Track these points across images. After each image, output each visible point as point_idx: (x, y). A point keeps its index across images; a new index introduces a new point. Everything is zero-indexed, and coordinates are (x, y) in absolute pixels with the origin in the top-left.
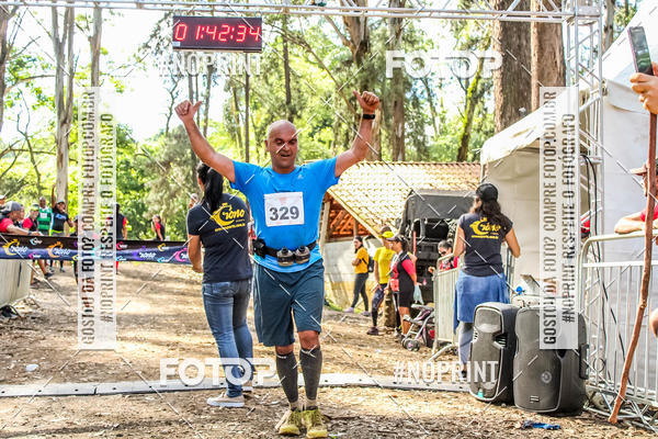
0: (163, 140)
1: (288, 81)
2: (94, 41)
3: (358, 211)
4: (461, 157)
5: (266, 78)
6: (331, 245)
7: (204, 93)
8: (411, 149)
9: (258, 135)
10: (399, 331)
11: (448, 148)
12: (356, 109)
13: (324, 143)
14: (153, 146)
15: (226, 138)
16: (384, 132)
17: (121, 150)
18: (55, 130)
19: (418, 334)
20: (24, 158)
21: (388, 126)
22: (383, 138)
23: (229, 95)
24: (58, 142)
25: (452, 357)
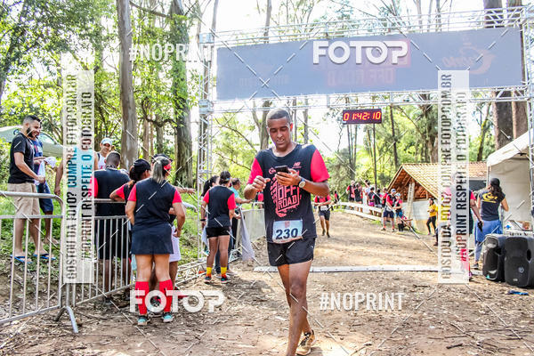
0: (336, 155)
1: (393, 126)
2: (305, 113)
3: (428, 187)
4: (479, 159)
6: (416, 203)
7: (354, 133)
12: (426, 138)
13: (411, 153)
14: (332, 158)
15: (365, 153)
23: (366, 134)
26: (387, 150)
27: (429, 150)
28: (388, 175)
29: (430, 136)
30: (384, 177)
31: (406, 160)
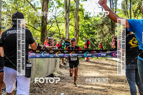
9: (134, 13)
14: (98, 19)
17: (86, 21)
18: (64, 15)
20: (55, 24)
24: (65, 19)
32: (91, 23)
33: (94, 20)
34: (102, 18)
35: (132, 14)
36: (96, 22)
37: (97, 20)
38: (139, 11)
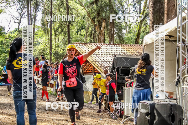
0: (16, 33)
1: (68, 10)
3: (95, 63)
4: (137, 42)
5: (59, 9)
7: (34, 14)
8: (116, 39)
9: (55, 32)
10: (109, 111)
11: (132, 38)
12: (95, 22)
13: (82, 36)
15: (42, 33)
16: (106, 32)
19: (117, 113)
21: (108, 29)
22: (106, 34)
25: (130, 122)
26: (62, 31)
27: (97, 32)
28: (61, 52)
29: (99, 21)
30: (58, 55)
31: (77, 41)
32: (5, 40)
33: (8, 37)
34: (18, 35)
35: (53, 33)
36: (10, 40)
37: (12, 36)
38: (60, 29)
